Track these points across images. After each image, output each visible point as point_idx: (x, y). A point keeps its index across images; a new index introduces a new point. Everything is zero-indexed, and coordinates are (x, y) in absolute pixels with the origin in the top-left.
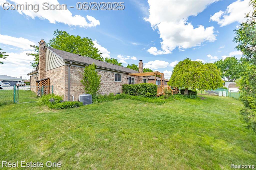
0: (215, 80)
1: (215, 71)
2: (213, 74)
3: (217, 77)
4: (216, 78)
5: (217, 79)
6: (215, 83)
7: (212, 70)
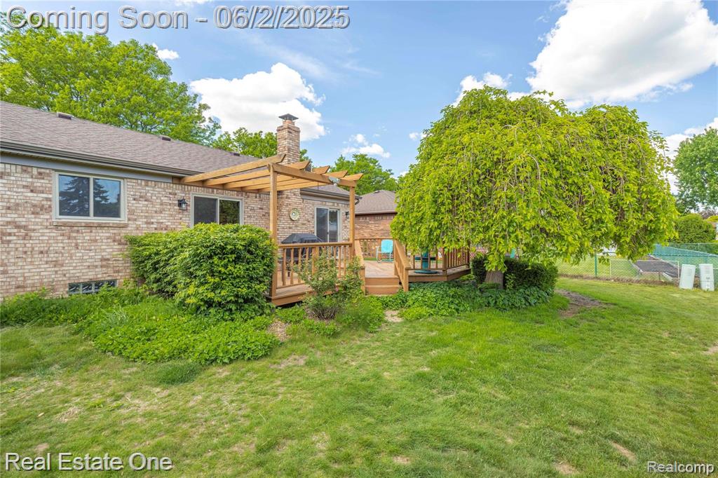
0: (629, 199)
1: (631, 146)
2: (619, 169)
3: (640, 185)
4: (634, 188)
5: (644, 196)
6: (631, 218)
7: (616, 141)
